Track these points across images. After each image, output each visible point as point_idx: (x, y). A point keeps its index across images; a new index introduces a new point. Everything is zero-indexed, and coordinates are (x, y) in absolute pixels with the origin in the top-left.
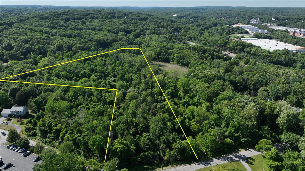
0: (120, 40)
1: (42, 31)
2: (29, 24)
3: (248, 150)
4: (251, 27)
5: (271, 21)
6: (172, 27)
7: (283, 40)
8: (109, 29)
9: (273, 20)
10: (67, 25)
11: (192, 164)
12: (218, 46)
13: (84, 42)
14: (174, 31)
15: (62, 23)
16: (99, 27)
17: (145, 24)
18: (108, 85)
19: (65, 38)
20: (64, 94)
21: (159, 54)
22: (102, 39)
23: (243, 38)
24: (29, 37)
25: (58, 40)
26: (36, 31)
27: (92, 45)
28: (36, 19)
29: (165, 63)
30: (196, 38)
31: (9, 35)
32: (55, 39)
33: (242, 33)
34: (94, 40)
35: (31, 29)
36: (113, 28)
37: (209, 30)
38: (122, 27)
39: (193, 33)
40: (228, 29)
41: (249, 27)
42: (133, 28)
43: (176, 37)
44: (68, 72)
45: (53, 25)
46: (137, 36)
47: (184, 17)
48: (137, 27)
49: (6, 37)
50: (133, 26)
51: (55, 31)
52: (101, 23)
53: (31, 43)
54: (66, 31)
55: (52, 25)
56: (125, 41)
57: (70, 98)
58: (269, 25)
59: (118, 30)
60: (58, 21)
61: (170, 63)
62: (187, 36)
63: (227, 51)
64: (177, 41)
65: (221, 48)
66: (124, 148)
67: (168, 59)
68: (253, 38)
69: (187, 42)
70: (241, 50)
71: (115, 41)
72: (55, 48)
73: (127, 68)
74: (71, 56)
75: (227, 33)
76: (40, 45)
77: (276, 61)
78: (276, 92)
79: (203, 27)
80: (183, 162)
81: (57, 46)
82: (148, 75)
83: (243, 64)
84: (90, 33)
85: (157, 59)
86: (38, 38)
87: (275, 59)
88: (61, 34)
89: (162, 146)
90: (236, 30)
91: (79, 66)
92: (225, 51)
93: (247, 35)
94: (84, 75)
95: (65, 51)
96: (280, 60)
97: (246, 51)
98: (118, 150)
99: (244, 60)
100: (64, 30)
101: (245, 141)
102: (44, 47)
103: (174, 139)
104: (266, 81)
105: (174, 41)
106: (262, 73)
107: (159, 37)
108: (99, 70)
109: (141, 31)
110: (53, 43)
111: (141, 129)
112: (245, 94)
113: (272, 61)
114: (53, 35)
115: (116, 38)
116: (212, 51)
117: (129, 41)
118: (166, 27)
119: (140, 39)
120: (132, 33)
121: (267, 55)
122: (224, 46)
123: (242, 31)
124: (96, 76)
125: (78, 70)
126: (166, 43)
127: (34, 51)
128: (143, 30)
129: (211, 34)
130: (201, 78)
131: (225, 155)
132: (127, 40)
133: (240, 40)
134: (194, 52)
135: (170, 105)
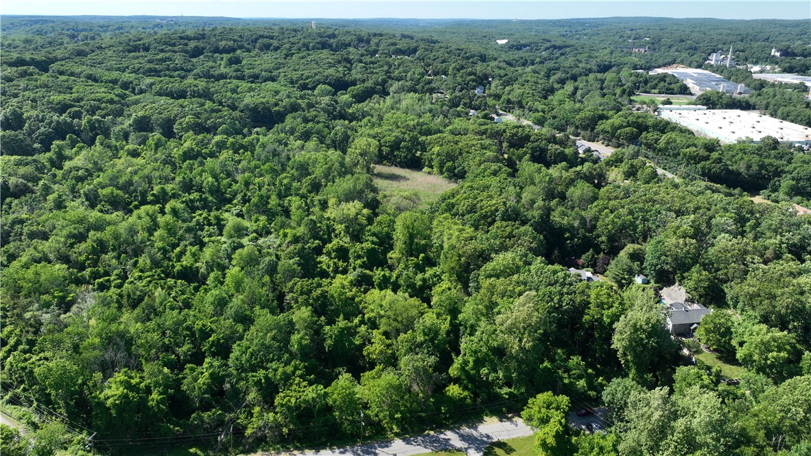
0: (310, 106)
1: (114, 82)
2: (94, 63)
3: (510, 419)
4: (705, 74)
5: (767, 58)
6: (470, 74)
7: (779, 112)
8: (295, 78)
9: (774, 56)
10: (189, 67)
11: (322, 452)
12: (577, 127)
13: (209, 110)
14: (474, 84)
15: (176, 62)
16: (270, 72)
17: (399, 65)
18: (215, 225)
19: (163, 100)
20: (72, 246)
21: (396, 145)
22: (262, 103)
23: (666, 106)
24: (75, 95)
25: (143, 105)
26: (102, 82)
27: (226, 118)
28: (114, 51)
29: (408, 171)
30: (524, 103)
31: (25, 89)
32: (136, 102)
33: (670, 91)
34: (242, 106)
35: (90, 77)
36: (306, 73)
37: (576, 83)
38: (331, 71)
39: (519, 91)
40: (632, 81)
41: (699, 74)
42: (359, 76)
43: (471, 101)
44: (119, 188)
45: (152, 66)
46: (361, 97)
47: (525, 46)
48: (372, 73)
49: (16, 96)
50: (360, 70)
51: (148, 80)
52: (279, 61)
53: (77, 111)
54: (176, 80)
55: (148, 66)
56: (323, 109)
57: (83, 258)
58: (756, 68)
59: (318, 80)
60: (168, 55)
61: (424, 170)
62: (504, 97)
63: (598, 141)
64: (472, 112)
65: (582, 133)
66: (126, 396)
67: (419, 159)
68: (693, 106)
69: (501, 114)
70: (633, 139)
71: (294, 108)
72: (130, 125)
73: (285, 181)
74: (157, 145)
75: (624, 92)
76: (94, 117)
77: (720, 174)
78: (659, 258)
79: (564, 75)
80: (301, 444)
81: (135, 120)
82: (331, 202)
83: (620, 177)
84: (238, 87)
85: (390, 159)
86: (94, 100)
87: (718, 166)
88: (161, 88)
89: (252, 395)
90: (656, 82)
91: (157, 174)
92: (594, 141)
93: (684, 98)
94: (162, 199)
95: (151, 135)
96: (735, 167)
97: (645, 141)
98: (109, 402)
99: (624, 167)
100: (172, 80)
101: (510, 394)
102: (103, 121)
103: (287, 378)
104: (646, 228)
105: (462, 112)
106: (641, 205)
107: (419, 100)
108: (205, 184)
109: (377, 83)
110: (129, 113)
111: (211, 346)
112: (581, 261)
113: (710, 170)
114: (141, 92)
115: (300, 101)
116: (545, 140)
117: (335, 108)
118: (455, 74)
119: (365, 106)
120: (353, 87)
121: (698, 154)
122: (590, 127)
123: (672, 86)
124: (192, 201)
125: (150, 182)
126: (427, 117)
127: (78, 133)
128: (385, 81)
129: (579, 92)
130: (463, 215)
131: (432, 433)
132: (329, 106)
133: (655, 111)
134: (488, 142)
135: (338, 285)
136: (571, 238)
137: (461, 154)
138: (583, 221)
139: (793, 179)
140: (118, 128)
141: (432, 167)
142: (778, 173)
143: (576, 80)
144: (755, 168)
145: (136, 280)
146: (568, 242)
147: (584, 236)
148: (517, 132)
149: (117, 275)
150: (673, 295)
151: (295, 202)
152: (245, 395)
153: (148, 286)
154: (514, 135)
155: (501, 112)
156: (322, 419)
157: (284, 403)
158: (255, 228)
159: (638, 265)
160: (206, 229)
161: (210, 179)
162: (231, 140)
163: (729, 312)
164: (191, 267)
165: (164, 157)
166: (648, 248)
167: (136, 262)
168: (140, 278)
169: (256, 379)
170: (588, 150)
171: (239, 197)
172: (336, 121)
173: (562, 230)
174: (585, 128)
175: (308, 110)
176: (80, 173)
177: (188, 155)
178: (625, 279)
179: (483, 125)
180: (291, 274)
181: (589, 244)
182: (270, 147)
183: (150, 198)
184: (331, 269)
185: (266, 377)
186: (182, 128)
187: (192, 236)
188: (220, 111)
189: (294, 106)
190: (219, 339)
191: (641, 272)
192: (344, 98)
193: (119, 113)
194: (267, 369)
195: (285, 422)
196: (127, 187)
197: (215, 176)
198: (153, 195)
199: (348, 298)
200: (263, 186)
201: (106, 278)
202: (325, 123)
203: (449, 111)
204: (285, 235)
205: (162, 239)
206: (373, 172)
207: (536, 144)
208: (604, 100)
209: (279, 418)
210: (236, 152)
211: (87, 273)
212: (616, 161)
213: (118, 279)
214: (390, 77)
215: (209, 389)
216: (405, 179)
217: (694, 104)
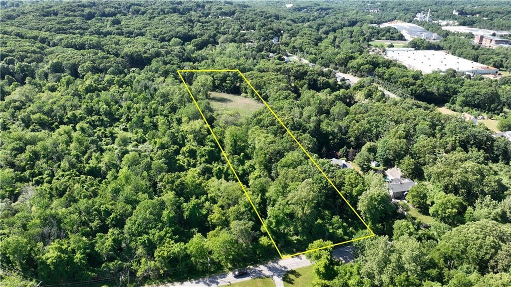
0: (168, 53)
1: (35, 38)
2: (20, 24)
3: (298, 256)
4: (414, 27)
5: (451, 16)
6: (269, 29)
7: (457, 52)
8: (156, 34)
9: (454, 15)
10: (86, 27)
11: (185, 283)
12: (336, 65)
13: (101, 57)
14: (272, 35)
15: (77, 23)
16: (140, 30)
17: (224, 24)
18: (110, 137)
19: (70, 51)
20: (15, 156)
21: (224, 79)
22: (136, 52)
23: (390, 49)
24: (8, 48)
25: (56, 54)
26: (27, 38)
27: (113, 62)
28: (33, 16)
29: (232, 95)
30: (303, 48)
32: (52, 53)
33: (392, 38)
34: (122, 54)
35: (18, 35)
36: (164, 30)
37: (336, 34)
38: (180, 29)
39: (300, 40)
40: (369, 32)
41: (412, 27)
42: (198, 32)
43: (271, 47)
44: (44, 114)
45: (61, 26)
46: (200, 47)
47: (304, 8)
48: (207, 29)
50: (199, 28)
51: (59, 37)
52: (145, 22)
53: (10, 60)
54: (78, 37)
55: (58, 26)
56: (176, 55)
57: (23, 164)
58: (444, 23)
59: (172, 35)
60: (71, 18)
61: (242, 95)
62: (291, 45)
63: (349, 73)
64: (271, 55)
65: (340, 68)
66: (60, 257)
67: (239, 87)
68: (407, 49)
69: (289, 56)
70: (370, 72)
71: (158, 54)
72: (49, 69)
73: (154, 106)
74: (68, 83)
75: (365, 39)
76: (23, 63)
77: (422, 94)
78: (385, 151)
79: (328, 28)
80: (172, 279)
81: (52, 65)
82: (184, 119)
83: (362, 97)
84: (119, 41)
85: (221, 88)
86: (22, 51)
87: (421, 89)
88: (68, 42)
89: (140, 251)
90: (384, 32)
91: (69, 103)
92: (346, 73)
93: (401, 43)
94: (74, 121)
95: (63, 75)
96: (430, 90)
97: (377, 74)
98: (49, 262)
99: (365, 91)
100: (75, 36)
101: (297, 240)
102: (30, 66)
103: (161, 239)
104: (378, 132)
105: (265, 55)
106: (374, 117)
107: (237, 48)
108: (101, 110)
109: (210, 37)
110: (47, 60)
111: (112, 221)
112: (339, 153)
113: (416, 92)
114: (55, 45)
115: (161, 50)
116: (317, 74)
117: (184, 54)
118: (260, 30)
119: (203, 52)
120: (195, 40)
121: (408, 82)
122: (344, 64)
123: (394, 35)
124: (93, 121)
125: (65, 109)
126: (242, 60)
127: (13, 74)
128: (215, 35)
129: (337, 40)
130: (267, 127)
131: (251, 267)
132: (180, 53)
133: (384, 52)
134: (281, 76)
135: (191, 176)
137: (265, 85)
138: (340, 128)
139: (464, 96)
140: (41, 70)
141: (246, 93)
142: (455, 93)
143: (335, 32)
144: (442, 90)
145: (60, 177)
146: (332, 141)
147: (341, 137)
148: (300, 69)
149: (47, 174)
150: (394, 174)
151: (160, 120)
152: (135, 251)
153: (69, 181)
154: (298, 71)
155: (289, 54)
156: (184, 263)
157: (160, 255)
158: (136, 138)
159: (373, 155)
160: (103, 140)
161: (105, 106)
162: (117, 78)
163: (426, 183)
164: (96, 168)
165: (73, 91)
166: (379, 144)
167: (60, 165)
168: (63, 176)
169: (142, 241)
170: (343, 80)
171: (124, 117)
172: (185, 63)
173: (327, 134)
174: (341, 65)
175: (166, 56)
176: (17, 104)
177: (89, 90)
178: (365, 165)
179: (278, 65)
180: (160, 170)
181: (343, 143)
182: (143, 83)
183: (65, 120)
184: (186, 164)
185: (149, 240)
186: (84, 70)
187: (95, 145)
188: (108, 58)
189: (157, 53)
190: (117, 216)
191: (375, 160)
192: (189, 47)
193: (41, 60)
194: (148, 234)
195: (161, 266)
196: (49, 113)
197: (108, 104)
198: (68, 118)
199: (197, 184)
200: (139, 110)
201: (41, 176)
202: (177, 64)
203: (256, 54)
204: (155, 143)
205: (76, 149)
206: (209, 97)
207: (311, 76)
208: (353, 45)
209: (158, 265)
210: (121, 86)
211: (27, 173)
212: (360, 87)
213: (48, 176)
214: (218, 32)
215: (113, 249)
216: (230, 101)
217: (407, 47)
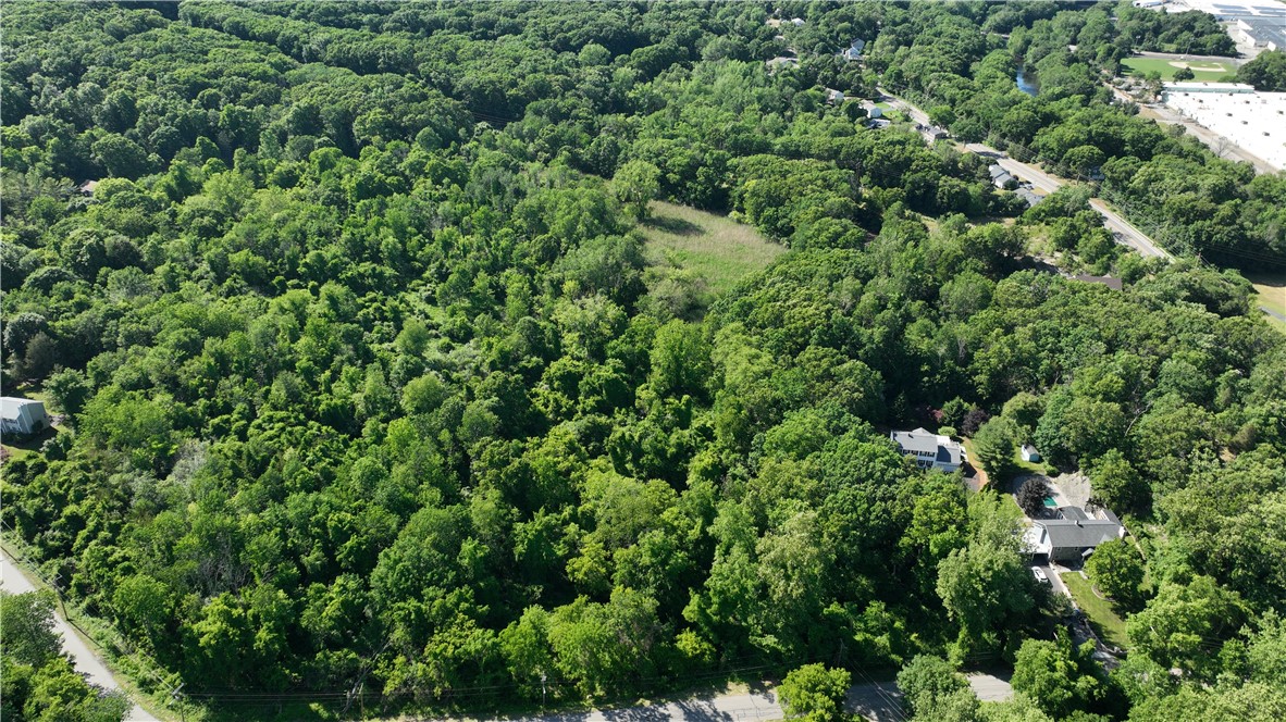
0: (568, 86)
1: (270, 38)
3: (764, 690)
6: (842, 19)
8: (550, 30)
12: (1004, 136)
13: (407, 96)
14: (848, 37)
16: (513, 17)
18: (392, 320)
19: (340, 75)
20: (181, 360)
21: (689, 172)
22: (492, 82)
23: (1181, 84)
24: (210, 66)
25: (309, 85)
26: (253, 38)
27: (432, 112)
29: (705, 214)
30: (924, 84)
31: (139, 57)
32: (301, 80)
33: (1197, 49)
34: (459, 86)
35: (235, 29)
36: (570, 20)
37: (1030, 32)
38: (610, 16)
39: (920, 57)
40: (1131, 28)
41: (1264, 10)
42: (654, 25)
43: (837, 73)
44: (258, 251)
46: (650, 71)
48: (678, 18)
49: (126, 67)
50: (657, 13)
51: (322, 35)
53: (211, 96)
54: (364, 35)
56: (588, 93)
57: (195, 382)
59: (587, 34)
61: (730, 215)
62: (892, 68)
63: (1035, 162)
64: (834, 94)
65: (1011, 144)
66: (224, 634)
67: (725, 193)
68: (1230, 86)
69: (885, 98)
70: (1091, 168)
71: (542, 91)
72: (289, 122)
73: (503, 243)
74: (325, 164)
75: (1110, 52)
76: (237, 108)
77: (1227, 244)
78: (1058, 428)
79: (1011, 13)
80: (461, 708)
81: (296, 114)
82: (569, 286)
83: (1049, 246)
84: (458, 49)
85: (681, 193)
86: (239, 75)
87: (1227, 229)
88: (340, 51)
89: (399, 634)
90: (1175, 30)
91: (313, 227)
92: (1028, 162)
93: (1220, 65)
94: (322, 273)
95: (317, 141)
96: (1256, 233)
97: (1109, 174)
98: (202, 641)
99: (1060, 227)
100: (357, 34)
102: (251, 114)
103: (448, 613)
104: (1054, 365)
105: (815, 97)
106: (1055, 323)
107: (745, 76)
108: (382, 247)
109: (682, 41)
110: (287, 99)
111: (349, 554)
112: (940, 414)
113: (1210, 237)
114: (313, 57)
115: (552, 77)
116: (937, 167)
117: (606, 92)
118: (817, 19)
119: (658, 86)
120: (640, 49)
121: (1193, 207)
122: (1024, 138)
123: (1202, 40)
124: (361, 276)
125: (302, 243)
126: (749, 116)
127: (212, 133)
128: (696, 35)
129: (1032, 50)
130: (763, 327)
131: (647, 703)
132: (597, 86)
133: (1158, 93)
136: (931, 374)
137: (789, 196)
138: (953, 346)
140: (273, 124)
141: (741, 210)
143: (1029, 27)
145: (265, 421)
146: (926, 379)
147: (953, 371)
148: (892, 153)
149: (240, 412)
150: (1072, 489)
151: (513, 280)
152: (388, 632)
153: (279, 436)
154: (888, 157)
155: (885, 93)
156: (490, 676)
157: (438, 651)
158: (449, 326)
159: (1027, 430)
160: (376, 329)
161: (391, 239)
162: (433, 161)
163: (1153, 529)
164: (342, 407)
165: (328, 193)
166: (1051, 398)
167: (268, 392)
168: (271, 419)
169: (402, 613)
170: (1013, 184)
171: (433, 267)
172: (606, 116)
173: (918, 359)
174: (1016, 138)
175: (563, 95)
176: (206, 220)
177: (366, 189)
178: (995, 458)
179: (840, 135)
181: (960, 386)
182: (489, 175)
183: (301, 270)
184: (550, 409)
185: (418, 611)
186: (365, 130)
187: (351, 347)
188: (424, 97)
189: (542, 86)
190: (360, 544)
191: (1031, 442)
192: (624, 72)
193: (274, 98)
194: (420, 599)
195: (440, 677)
196: (266, 250)
197: (401, 233)
198: (306, 265)
200: (469, 252)
201: (225, 417)
202: (587, 119)
203: (793, 95)
204: (490, 346)
205: (310, 350)
206: (649, 215)
207: (920, 174)
208: (1071, 71)
209: (433, 673)
210: (437, 181)
211: (201, 403)
212: (1055, 211)
213: (241, 419)
214: (704, 26)
215: (339, 622)
216: (698, 231)
217: (1234, 81)
